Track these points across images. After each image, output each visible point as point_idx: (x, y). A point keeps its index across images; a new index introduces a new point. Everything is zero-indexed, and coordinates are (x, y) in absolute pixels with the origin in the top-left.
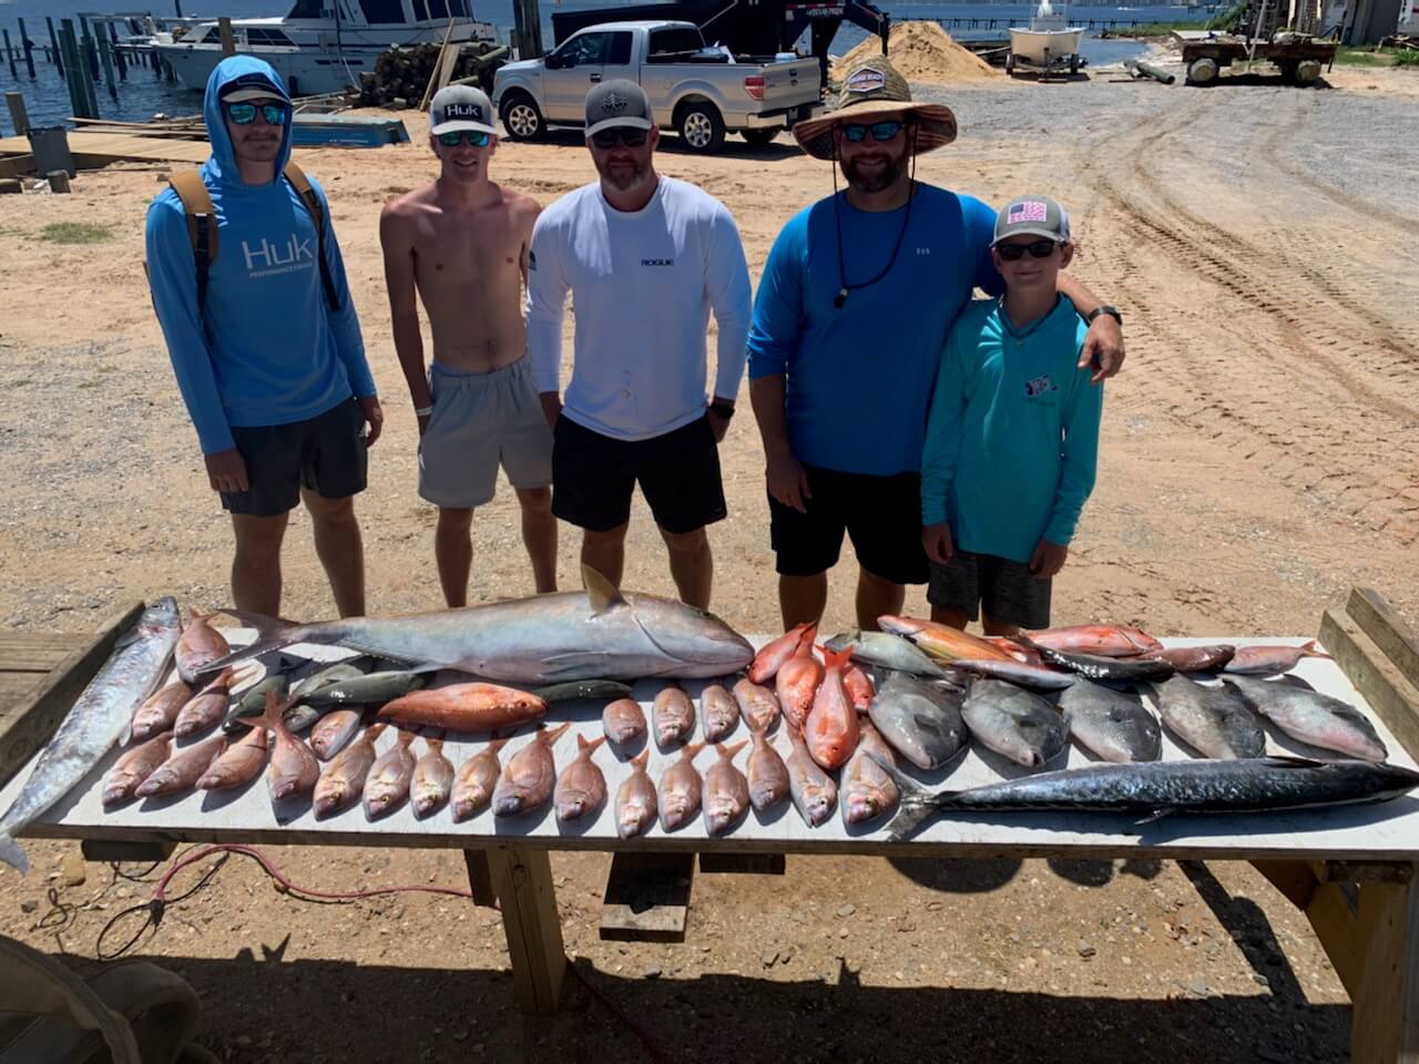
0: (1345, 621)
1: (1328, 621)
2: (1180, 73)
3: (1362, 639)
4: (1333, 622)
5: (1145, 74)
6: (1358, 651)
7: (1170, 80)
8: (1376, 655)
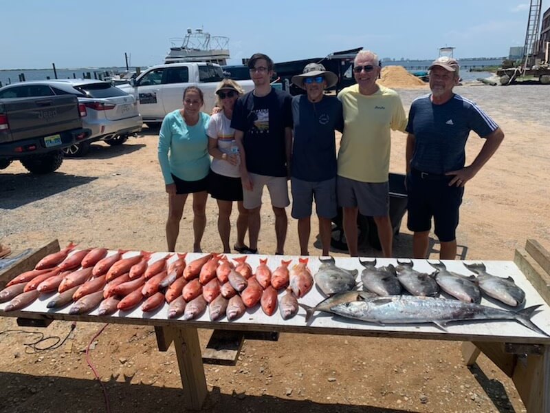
0: (523, 252)
1: (517, 253)
2: (499, 83)
3: (529, 258)
4: (519, 253)
5: (485, 83)
6: (528, 263)
7: (496, 84)
8: (534, 264)
